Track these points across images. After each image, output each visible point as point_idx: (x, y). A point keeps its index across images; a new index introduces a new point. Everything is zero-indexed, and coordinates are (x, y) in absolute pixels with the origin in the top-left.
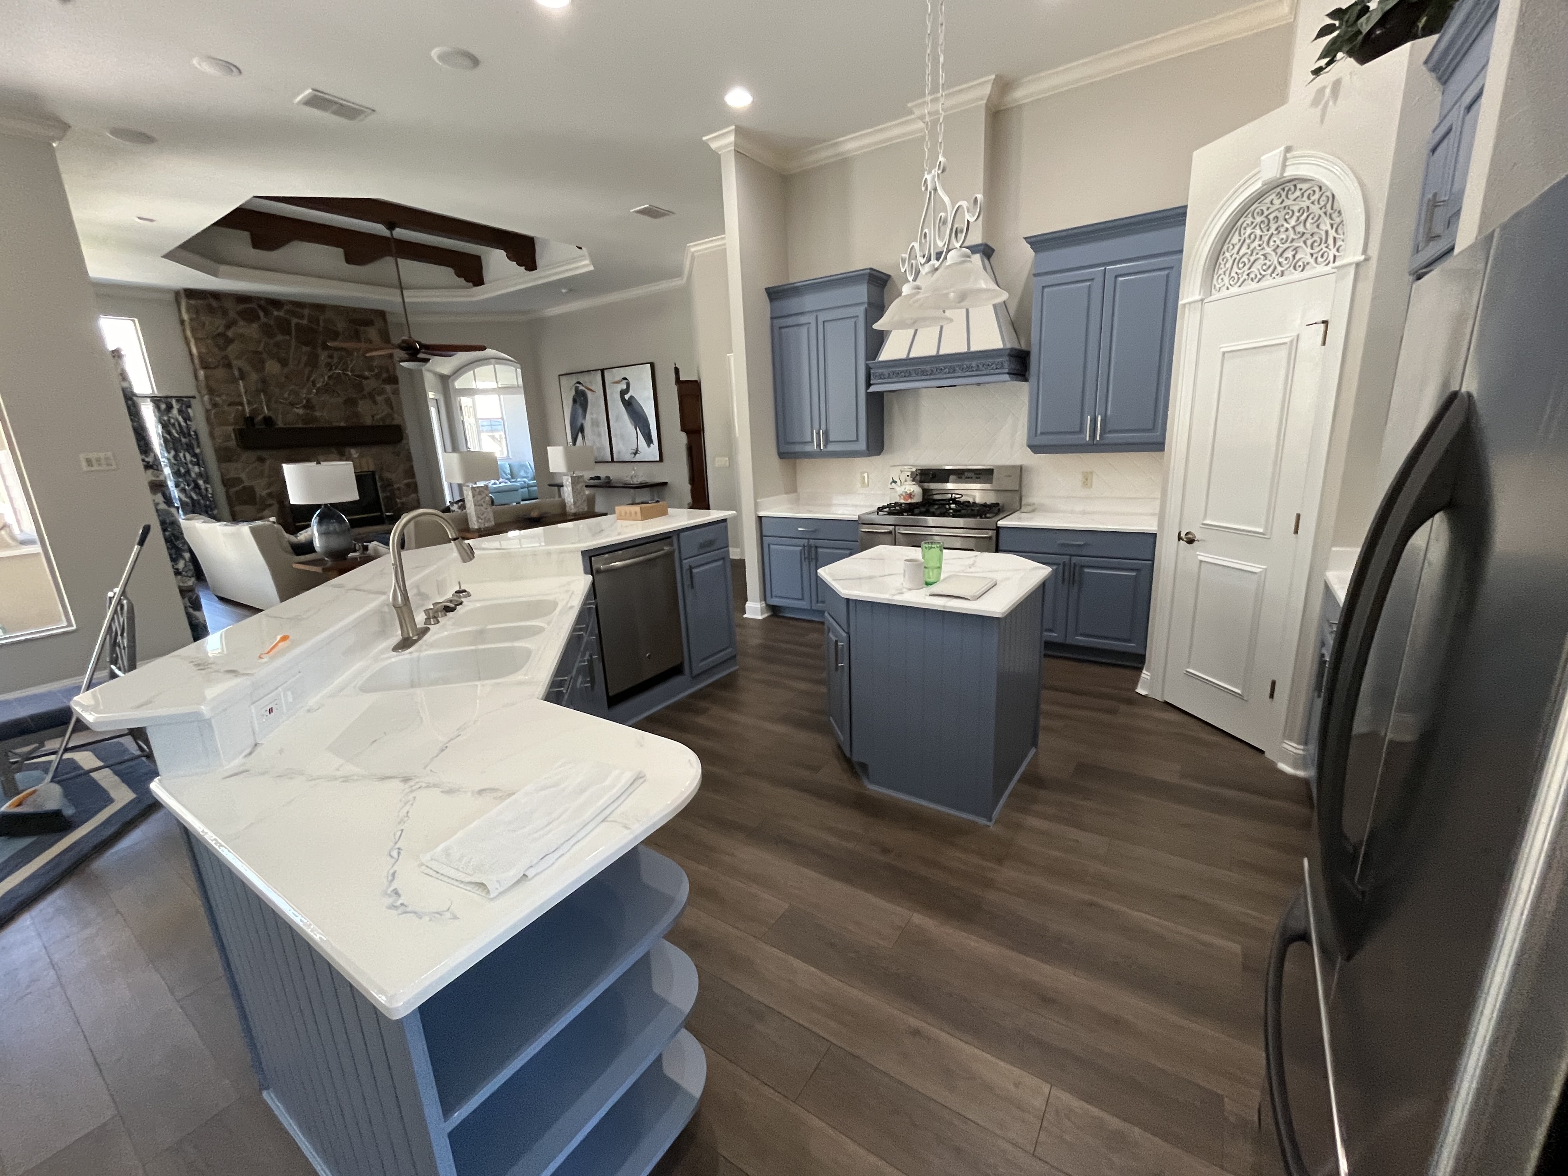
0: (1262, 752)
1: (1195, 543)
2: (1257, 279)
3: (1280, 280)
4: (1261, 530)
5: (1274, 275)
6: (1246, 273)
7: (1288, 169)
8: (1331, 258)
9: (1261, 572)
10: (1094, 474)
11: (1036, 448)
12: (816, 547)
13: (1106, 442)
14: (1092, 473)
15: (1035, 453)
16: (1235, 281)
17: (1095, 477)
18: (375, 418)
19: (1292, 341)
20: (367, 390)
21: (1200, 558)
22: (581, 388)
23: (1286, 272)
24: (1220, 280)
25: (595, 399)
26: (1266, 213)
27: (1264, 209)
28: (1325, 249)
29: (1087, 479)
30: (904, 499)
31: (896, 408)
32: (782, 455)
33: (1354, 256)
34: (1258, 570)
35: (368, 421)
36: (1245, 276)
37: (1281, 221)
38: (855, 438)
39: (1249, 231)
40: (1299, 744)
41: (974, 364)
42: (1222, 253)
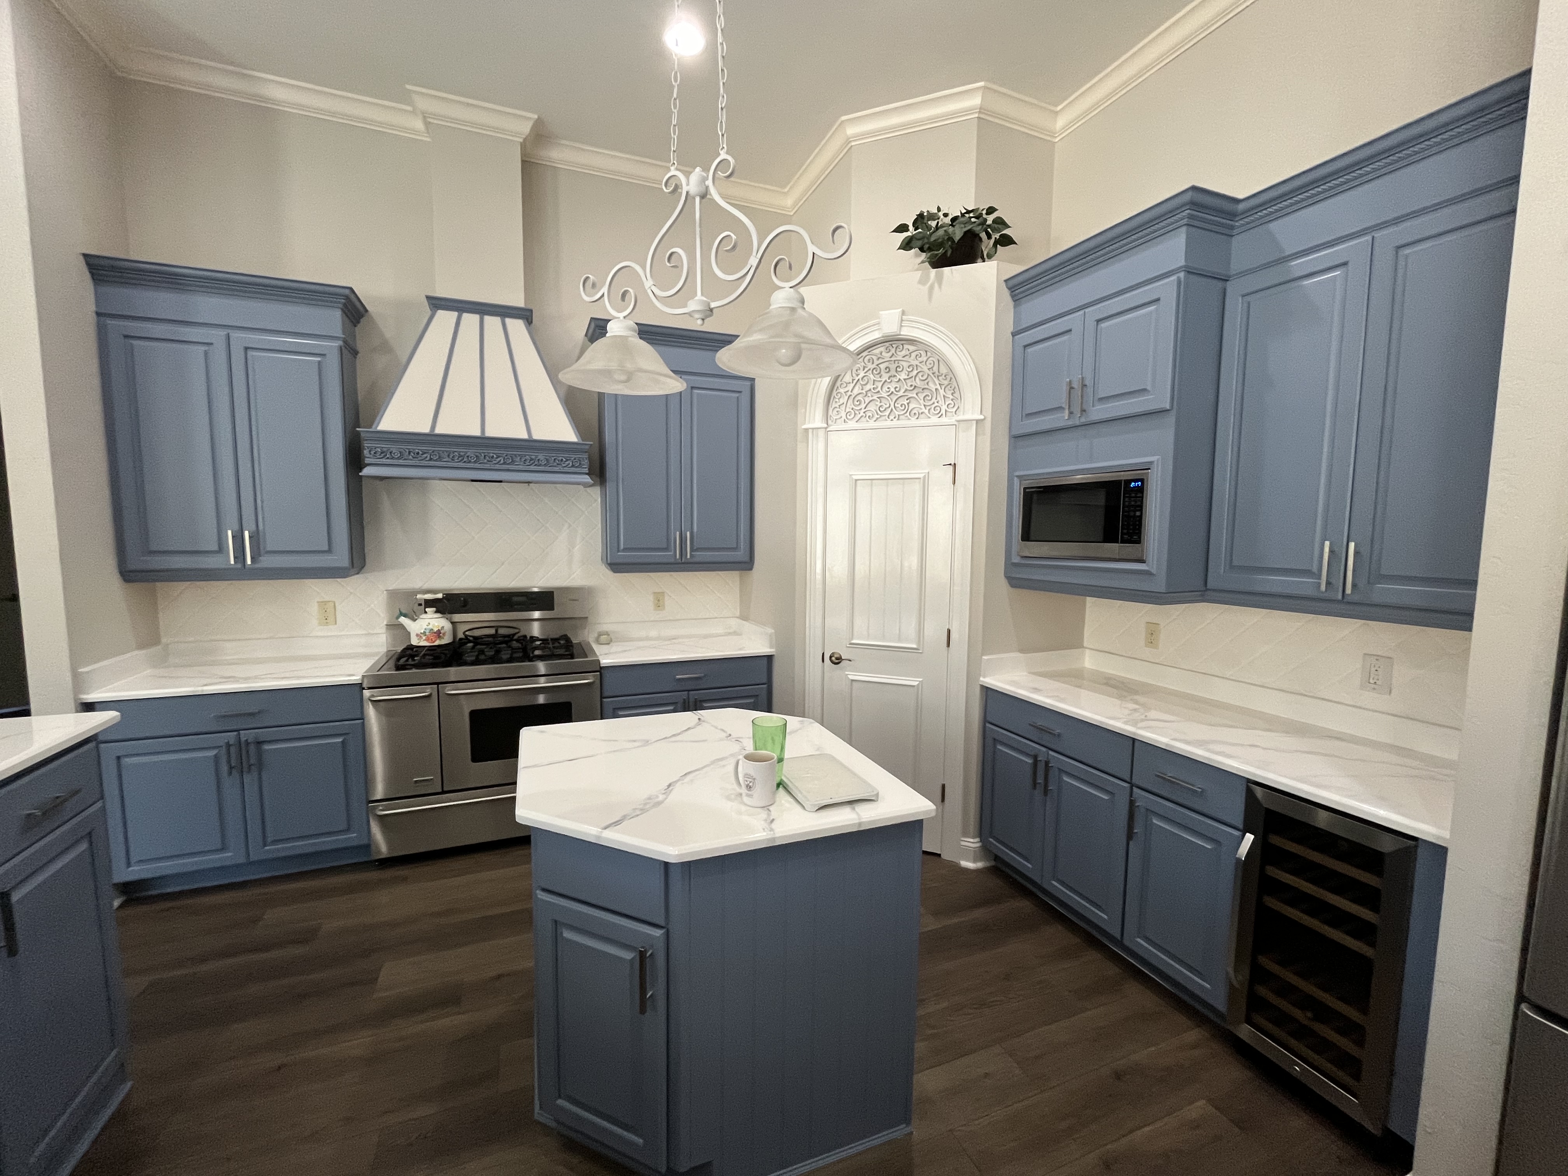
0: (939, 855)
1: (843, 663)
2: (875, 419)
3: (895, 423)
4: (914, 646)
5: (892, 417)
6: (863, 410)
7: (903, 328)
8: (943, 412)
9: (918, 685)
10: (666, 595)
11: (616, 566)
12: (259, 743)
13: (695, 560)
14: (663, 593)
15: (615, 572)
16: (853, 416)
17: (666, 598)
19: (925, 477)
21: (851, 677)
23: (901, 417)
24: (835, 412)
26: (876, 362)
27: (875, 358)
28: (936, 404)
29: (659, 600)
30: (427, 640)
31: (386, 503)
32: (128, 575)
33: (972, 414)
34: (915, 683)
36: (862, 414)
37: (893, 372)
38: (326, 548)
39: (862, 374)
40: (973, 838)
41: (541, 456)
42: (836, 388)
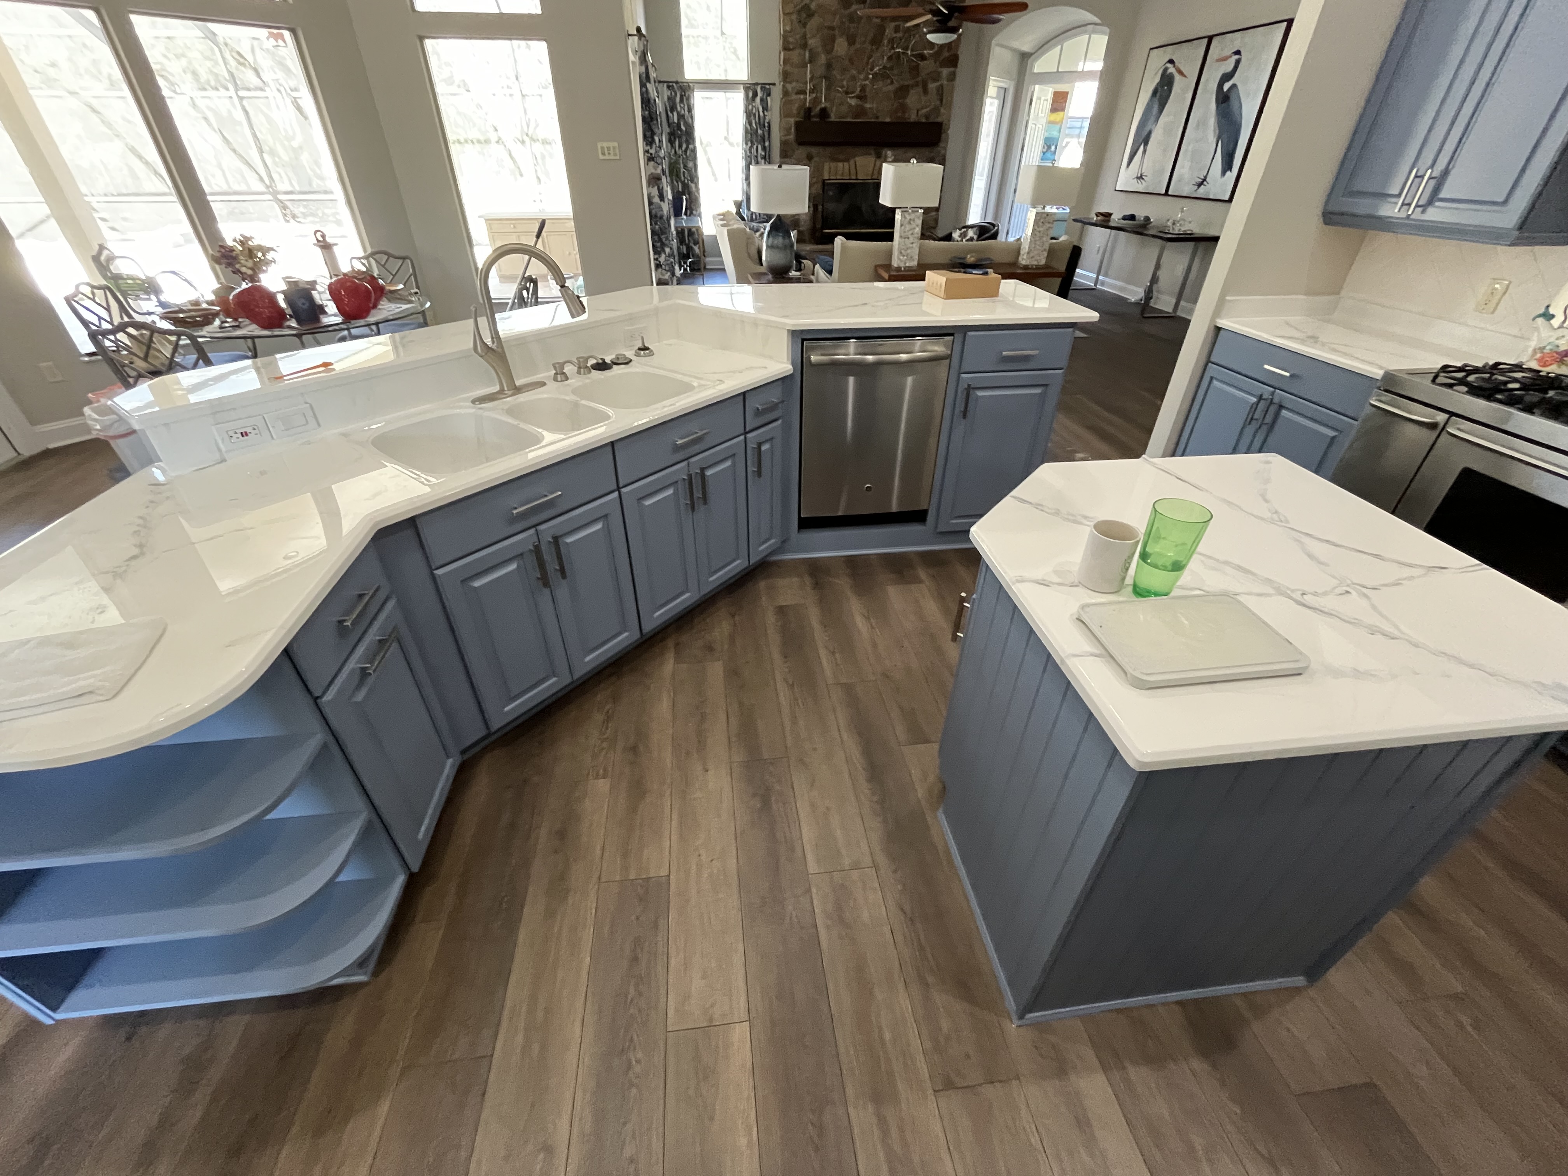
18: (920, 113)
20: (923, 74)
22: (1171, 69)
25: (1181, 89)
32: (1330, 217)
35: (913, 117)
38: (1502, 198)
